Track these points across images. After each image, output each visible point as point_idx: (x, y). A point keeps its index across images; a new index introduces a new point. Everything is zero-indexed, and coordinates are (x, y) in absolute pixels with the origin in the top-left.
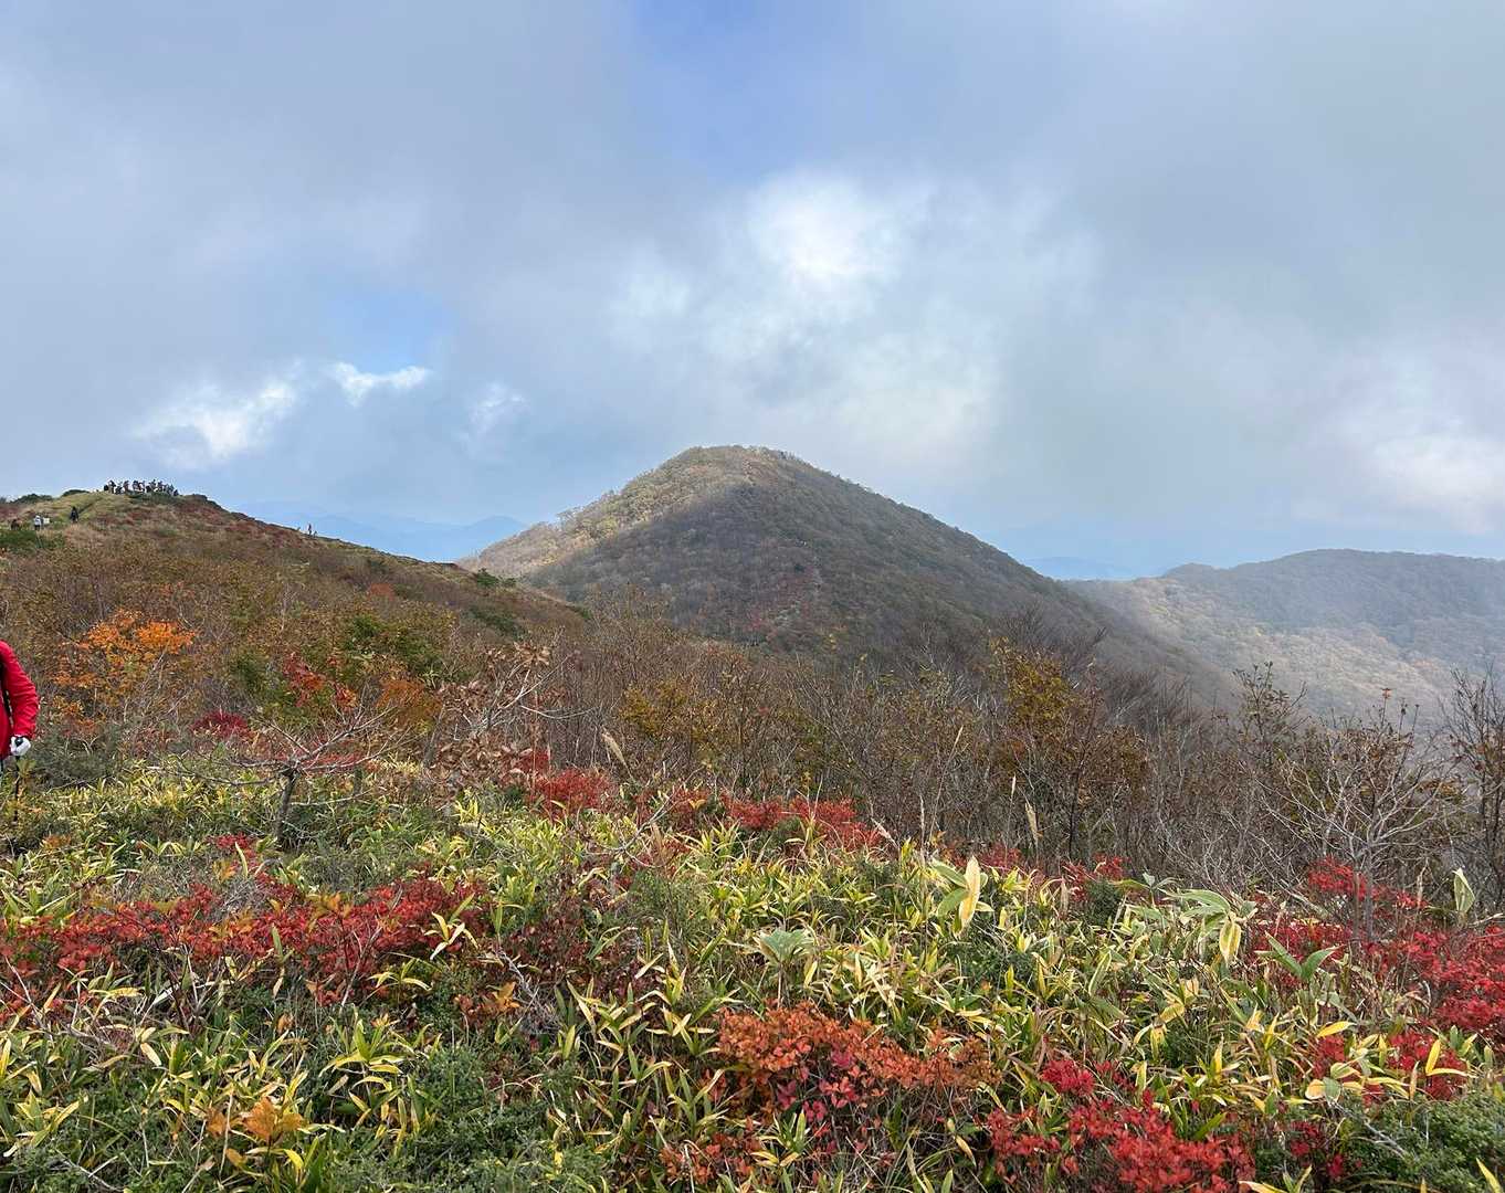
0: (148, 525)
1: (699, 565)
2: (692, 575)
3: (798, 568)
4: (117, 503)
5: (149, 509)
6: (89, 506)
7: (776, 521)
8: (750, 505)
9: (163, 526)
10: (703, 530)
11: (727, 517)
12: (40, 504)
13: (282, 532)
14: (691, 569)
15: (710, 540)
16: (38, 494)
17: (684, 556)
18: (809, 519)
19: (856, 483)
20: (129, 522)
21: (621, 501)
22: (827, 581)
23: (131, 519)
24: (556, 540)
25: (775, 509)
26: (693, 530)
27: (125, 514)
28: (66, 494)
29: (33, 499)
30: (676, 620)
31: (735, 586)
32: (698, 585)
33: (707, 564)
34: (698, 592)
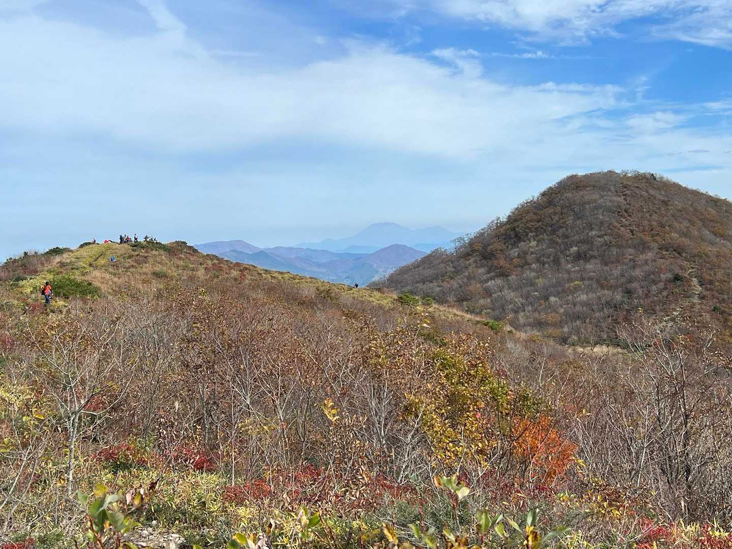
0: (147, 268)
1: (582, 279)
2: (577, 289)
3: (677, 278)
4: (122, 252)
5: (146, 255)
6: (102, 255)
7: (653, 236)
8: (627, 223)
9: (158, 268)
10: (584, 247)
11: (606, 235)
12: (65, 255)
13: (246, 269)
14: (577, 282)
15: (592, 257)
16: (61, 247)
17: (568, 272)
18: (683, 233)
19: (723, 198)
20: (133, 266)
21: (508, 226)
22: (707, 289)
23: (135, 264)
24: (452, 262)
25: (651, 225)
26: (575, 248)
27: (129, 260)
28: (82, 246)
29: (57, 251)
30: (566, 329)
31: (618, 297)
32: (584, 297)
33: (590, 279)
34: (583, 304)
